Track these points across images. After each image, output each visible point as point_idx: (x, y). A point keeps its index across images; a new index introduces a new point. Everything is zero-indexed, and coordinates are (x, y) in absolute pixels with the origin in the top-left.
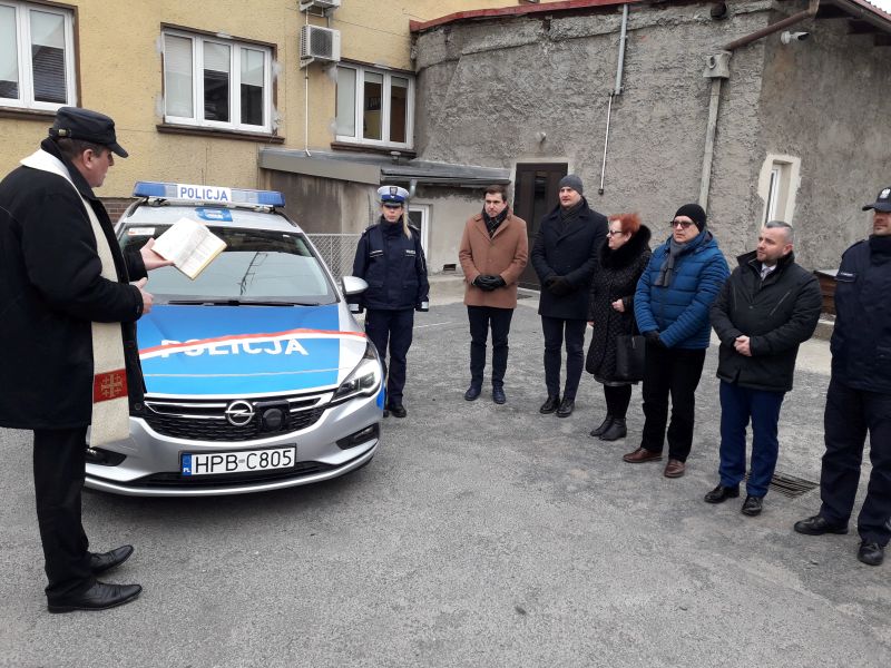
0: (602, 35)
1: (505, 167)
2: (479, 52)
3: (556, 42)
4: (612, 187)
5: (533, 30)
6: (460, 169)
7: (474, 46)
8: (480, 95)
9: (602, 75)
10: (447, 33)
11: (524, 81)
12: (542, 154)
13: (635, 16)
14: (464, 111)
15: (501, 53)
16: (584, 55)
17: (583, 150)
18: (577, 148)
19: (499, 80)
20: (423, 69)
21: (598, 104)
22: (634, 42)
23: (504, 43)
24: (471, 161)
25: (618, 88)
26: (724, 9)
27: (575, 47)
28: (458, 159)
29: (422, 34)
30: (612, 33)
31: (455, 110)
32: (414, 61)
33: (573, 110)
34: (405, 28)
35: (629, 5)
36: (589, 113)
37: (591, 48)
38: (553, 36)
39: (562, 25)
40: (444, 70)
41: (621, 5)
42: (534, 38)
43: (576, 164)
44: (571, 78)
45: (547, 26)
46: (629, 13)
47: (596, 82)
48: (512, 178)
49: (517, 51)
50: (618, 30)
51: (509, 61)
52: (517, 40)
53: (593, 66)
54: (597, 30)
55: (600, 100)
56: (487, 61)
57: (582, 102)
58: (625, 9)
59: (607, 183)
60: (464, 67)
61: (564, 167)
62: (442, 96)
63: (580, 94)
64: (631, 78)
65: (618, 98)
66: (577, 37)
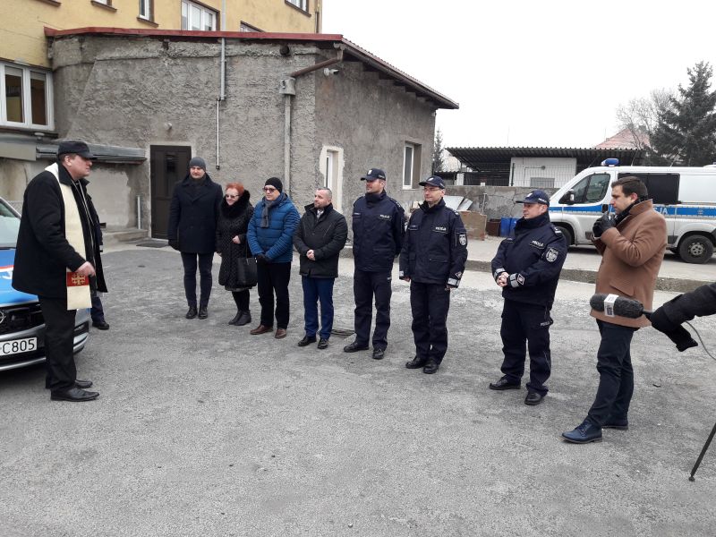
0: (208, 57)
1: (140, 147)
2: (111, 59)
3: (174, 58)
4: (225, 164)
5: (155, 48)
6: (101, 148)
7: (107, 55)
8: (115, 92)
9: (210, 85)
10: (81, 41)
11: (151, 84)
12: (172, 139)
13: (230, 47)
14: (102, 103)
15: (130, 62)
16: (196, 70)
17: (202, 137)
18: (197, 135)
19: (131, 82)
20: (60, 68)
21: (209, 106)
22: (231, 64)
23: (132, 55)
24: (111, 142)
25: (223, 95)
26: (288, 50)
27: (189, 64)
28: (99, 141)
29: (57, 39)
30: (215, 57)
31: (93, 102)
32: (51, 61)
33: (191, 109)
34: (41, 33)
35: (225, 39)
36: (204, 112)
37: (201, 65)
38: (171, 54)
39: (177, 47)
40: (81, 70)
41: (220, 38)
42: (156, 54)
43: (198, 147)
44: (188, 85)
45: (166, 46)
46: (226, 44)
47: (206, 90)
48: (148, 155)
49: (144, 62)
50: (219, 55)
51: (137, 68)
52: (142, 54)
53: (204, 79)
54: (204, 53)
55: (210, 102)
56: (119, 67)
57: (198, 104)
58: (223, 41)
59: (221, 162)
60: (99, 70)
61: (188, 149)
62: (81, 91)
63: (196, 97)
64: (232, 89)
65: (223, 102)
66: (189, 57)
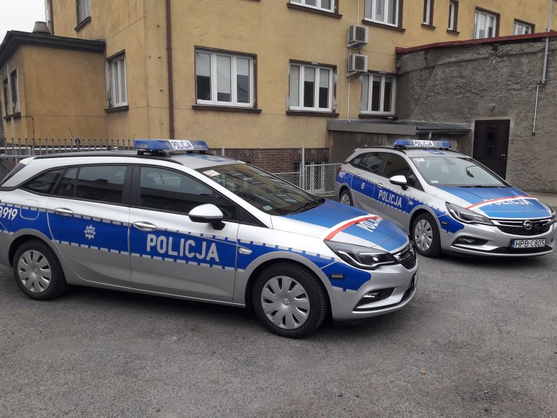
0: (531, 53)
1: (467, 122)
2: (449, 63)
3: (501, 57)
4: (540, 131)
5: (485, 52)
6: (436, 125)
7: (446, 60)
8: (450, 85)
9: (532, 73)
10: (426, 54)
11: (479, 77)
12: (494, 116)
13: (553, 43)
14: (439, 94)
15: (464, 64)
16: (520, 64)
17: (520, 112)
18: (516, 111)
19: (463, 77)
20: (408, 73)
21: (530, 89)
22: (553, 56)
23: (466, 58)
24: (443, 120)
25: (544, 80)
27: (513, 60)
28: (434, 119)
29: (405, 54)
30: (539, 52)
31: (432, 94)
32: (398, 69)
33: (513, 92)
34: (393, 51)
35: (550, 38)
36: (524, 94)
37: (525, 60)
38: (500, 54)
39: (503, 49)
40: (423, 73)
41: (545, 38)
42: (486, 56)
43: (516, 120)
44: (512, 75)
45: (495, 49)
46: (549, 42)
47: (528, 77)
48: (472, 128)
49: (475, 63)
50: (543, 50)
51: (469, 67)
52: (475, 56)
53: (526, 69)
54: (529, 50)
55: (531, 86)
56: (455, 68)
57: (519, 88)
58: (547, 40)
59: (537, 129)
60: (439, 73)
61: (508, 122)
62: (421, 87)
63: (517, 83)
64: (551, 75)
65: (543, 86)
66: (515, 54)
